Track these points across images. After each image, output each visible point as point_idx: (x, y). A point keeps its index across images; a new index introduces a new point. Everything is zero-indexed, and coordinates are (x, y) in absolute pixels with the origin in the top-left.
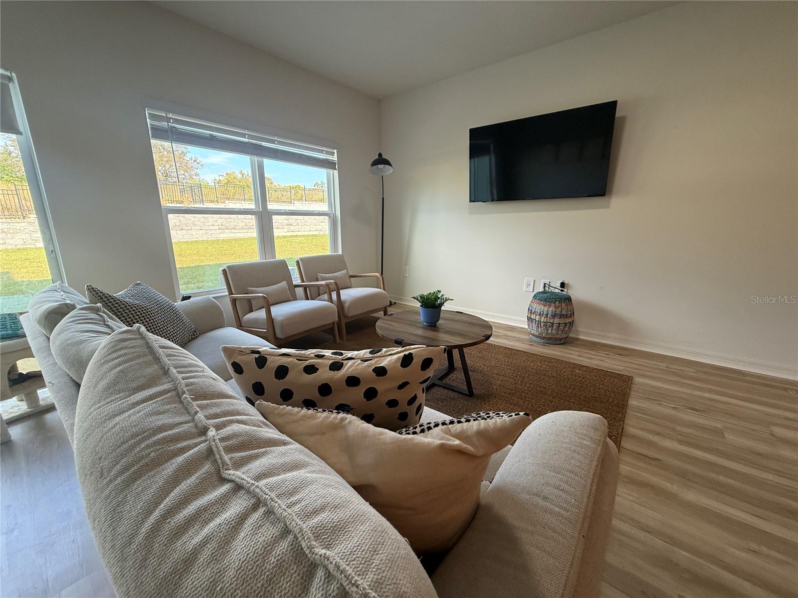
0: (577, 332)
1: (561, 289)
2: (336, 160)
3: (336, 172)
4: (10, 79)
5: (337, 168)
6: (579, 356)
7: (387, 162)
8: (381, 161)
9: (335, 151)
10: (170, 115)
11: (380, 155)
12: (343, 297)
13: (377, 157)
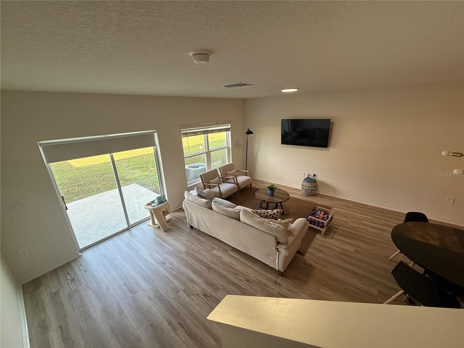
0: (319, 191)
1: (313, 176)
2: (230, 127)
4: (155, 132)
5: (230, 130)
9: (230, 124)
12: (238, 181)
13: (248, 131)
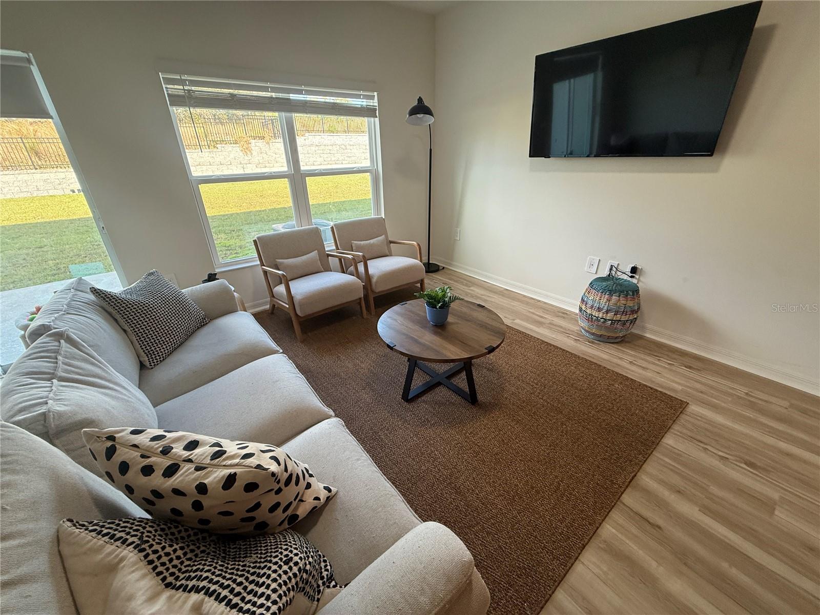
2: (376, 104)
3: (377, 120)
4: (29, 61)
5: (377, 115)
9: (375, 94)
10: (185, 77)
11: (420, 100)
13: (416, 103)
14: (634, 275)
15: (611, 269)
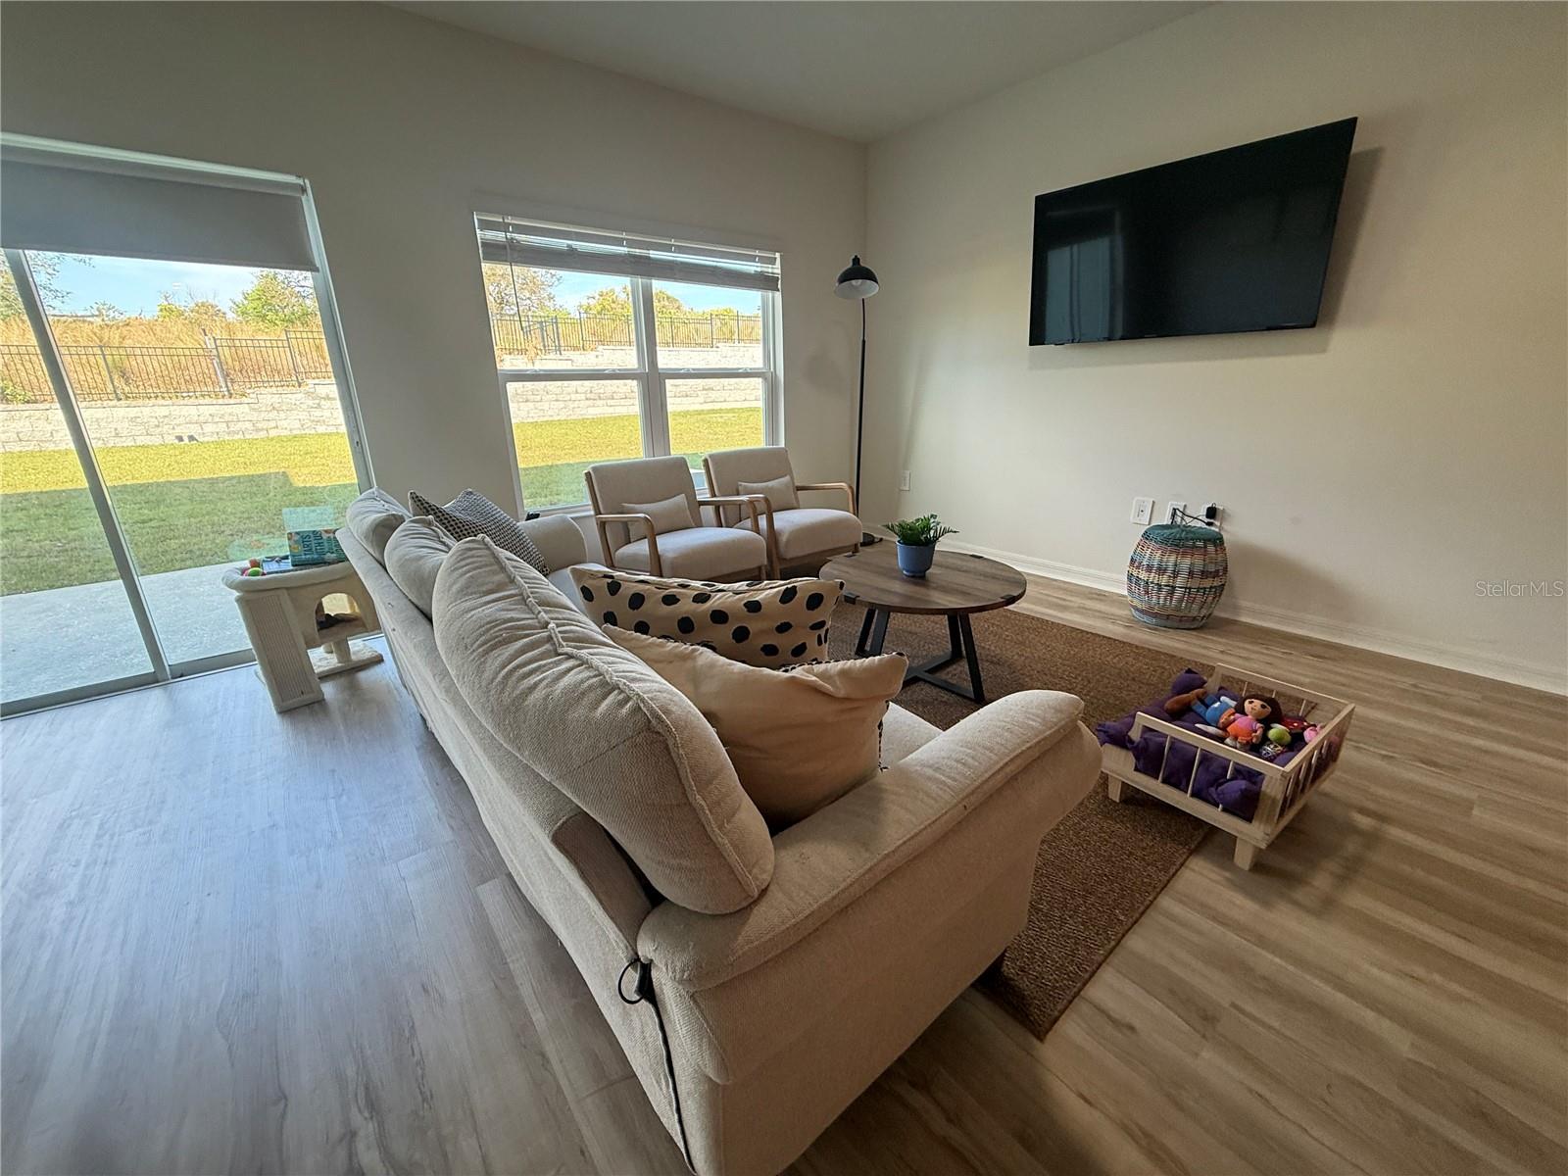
1: (1207, 520)
2: (779, 271)
3: (778, 295)
4: (304, 190)
5: (779, 286)
6: (1222, 652)
7: (868, 275)
8: (858, 272)
9: (778, 255)
10: (509, 220)
11: (856, 260)
12: (777, 525)
13: (850, 265)
14: (1212, 521)
15: (1174, 515)
